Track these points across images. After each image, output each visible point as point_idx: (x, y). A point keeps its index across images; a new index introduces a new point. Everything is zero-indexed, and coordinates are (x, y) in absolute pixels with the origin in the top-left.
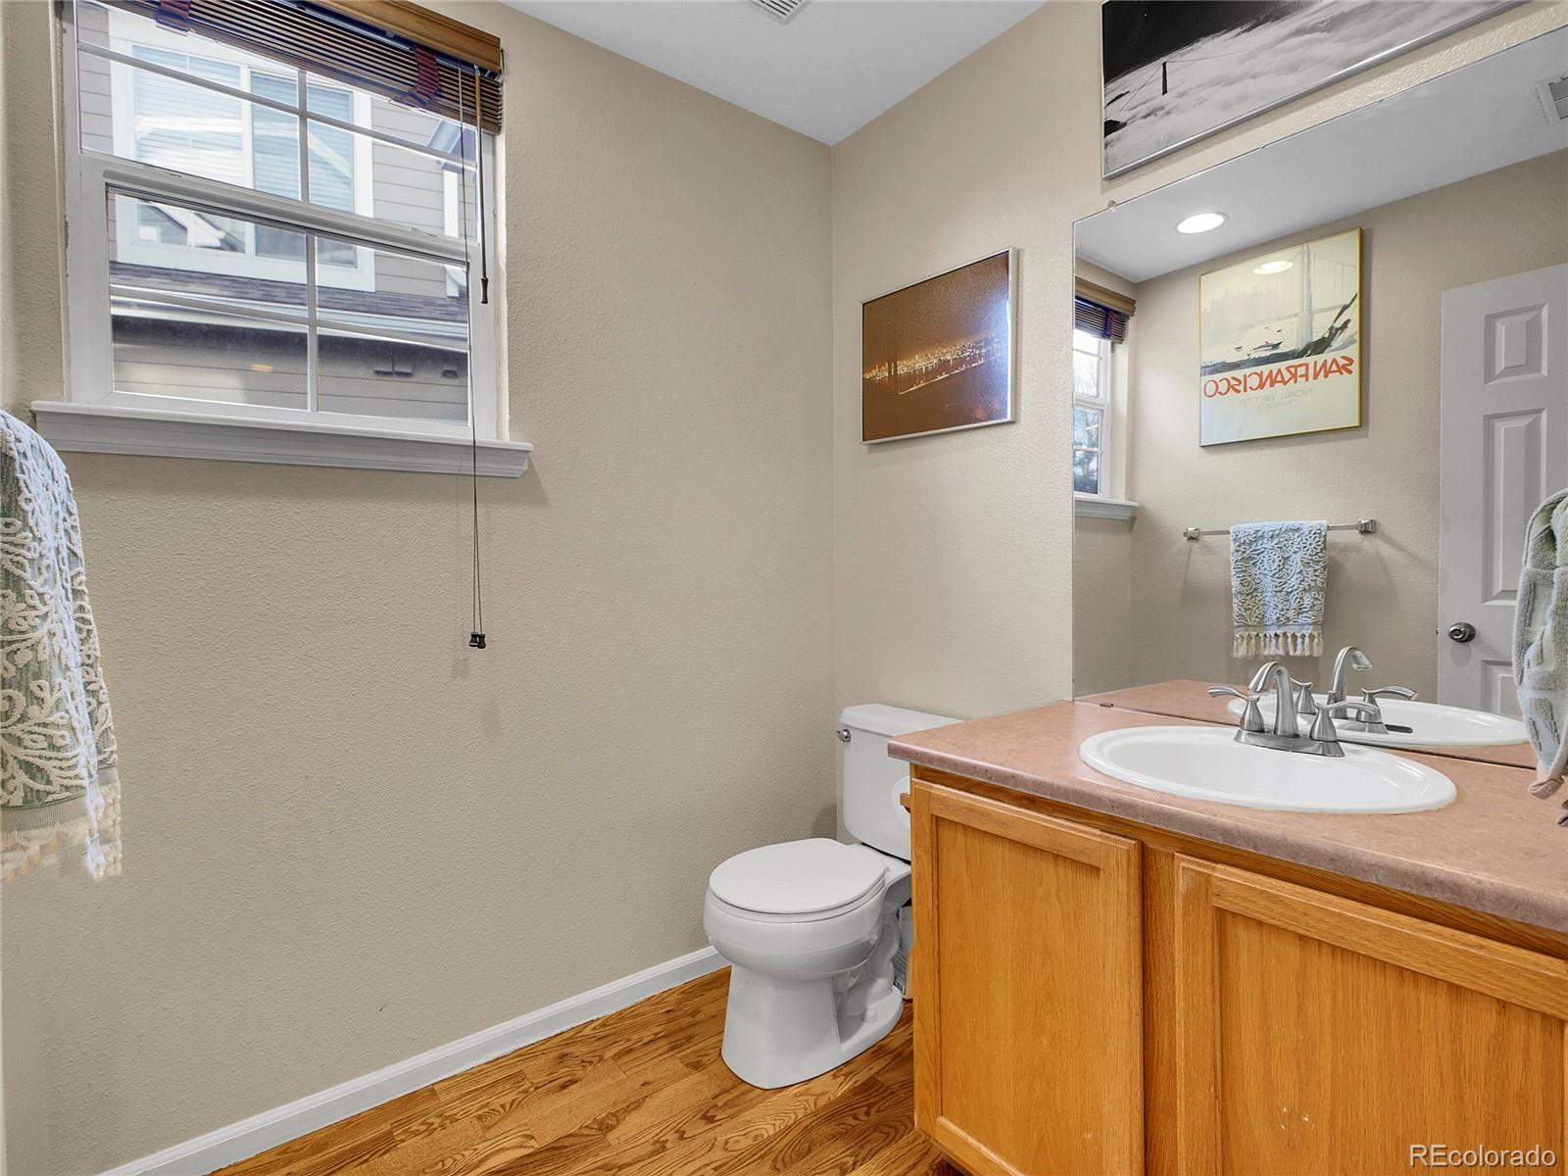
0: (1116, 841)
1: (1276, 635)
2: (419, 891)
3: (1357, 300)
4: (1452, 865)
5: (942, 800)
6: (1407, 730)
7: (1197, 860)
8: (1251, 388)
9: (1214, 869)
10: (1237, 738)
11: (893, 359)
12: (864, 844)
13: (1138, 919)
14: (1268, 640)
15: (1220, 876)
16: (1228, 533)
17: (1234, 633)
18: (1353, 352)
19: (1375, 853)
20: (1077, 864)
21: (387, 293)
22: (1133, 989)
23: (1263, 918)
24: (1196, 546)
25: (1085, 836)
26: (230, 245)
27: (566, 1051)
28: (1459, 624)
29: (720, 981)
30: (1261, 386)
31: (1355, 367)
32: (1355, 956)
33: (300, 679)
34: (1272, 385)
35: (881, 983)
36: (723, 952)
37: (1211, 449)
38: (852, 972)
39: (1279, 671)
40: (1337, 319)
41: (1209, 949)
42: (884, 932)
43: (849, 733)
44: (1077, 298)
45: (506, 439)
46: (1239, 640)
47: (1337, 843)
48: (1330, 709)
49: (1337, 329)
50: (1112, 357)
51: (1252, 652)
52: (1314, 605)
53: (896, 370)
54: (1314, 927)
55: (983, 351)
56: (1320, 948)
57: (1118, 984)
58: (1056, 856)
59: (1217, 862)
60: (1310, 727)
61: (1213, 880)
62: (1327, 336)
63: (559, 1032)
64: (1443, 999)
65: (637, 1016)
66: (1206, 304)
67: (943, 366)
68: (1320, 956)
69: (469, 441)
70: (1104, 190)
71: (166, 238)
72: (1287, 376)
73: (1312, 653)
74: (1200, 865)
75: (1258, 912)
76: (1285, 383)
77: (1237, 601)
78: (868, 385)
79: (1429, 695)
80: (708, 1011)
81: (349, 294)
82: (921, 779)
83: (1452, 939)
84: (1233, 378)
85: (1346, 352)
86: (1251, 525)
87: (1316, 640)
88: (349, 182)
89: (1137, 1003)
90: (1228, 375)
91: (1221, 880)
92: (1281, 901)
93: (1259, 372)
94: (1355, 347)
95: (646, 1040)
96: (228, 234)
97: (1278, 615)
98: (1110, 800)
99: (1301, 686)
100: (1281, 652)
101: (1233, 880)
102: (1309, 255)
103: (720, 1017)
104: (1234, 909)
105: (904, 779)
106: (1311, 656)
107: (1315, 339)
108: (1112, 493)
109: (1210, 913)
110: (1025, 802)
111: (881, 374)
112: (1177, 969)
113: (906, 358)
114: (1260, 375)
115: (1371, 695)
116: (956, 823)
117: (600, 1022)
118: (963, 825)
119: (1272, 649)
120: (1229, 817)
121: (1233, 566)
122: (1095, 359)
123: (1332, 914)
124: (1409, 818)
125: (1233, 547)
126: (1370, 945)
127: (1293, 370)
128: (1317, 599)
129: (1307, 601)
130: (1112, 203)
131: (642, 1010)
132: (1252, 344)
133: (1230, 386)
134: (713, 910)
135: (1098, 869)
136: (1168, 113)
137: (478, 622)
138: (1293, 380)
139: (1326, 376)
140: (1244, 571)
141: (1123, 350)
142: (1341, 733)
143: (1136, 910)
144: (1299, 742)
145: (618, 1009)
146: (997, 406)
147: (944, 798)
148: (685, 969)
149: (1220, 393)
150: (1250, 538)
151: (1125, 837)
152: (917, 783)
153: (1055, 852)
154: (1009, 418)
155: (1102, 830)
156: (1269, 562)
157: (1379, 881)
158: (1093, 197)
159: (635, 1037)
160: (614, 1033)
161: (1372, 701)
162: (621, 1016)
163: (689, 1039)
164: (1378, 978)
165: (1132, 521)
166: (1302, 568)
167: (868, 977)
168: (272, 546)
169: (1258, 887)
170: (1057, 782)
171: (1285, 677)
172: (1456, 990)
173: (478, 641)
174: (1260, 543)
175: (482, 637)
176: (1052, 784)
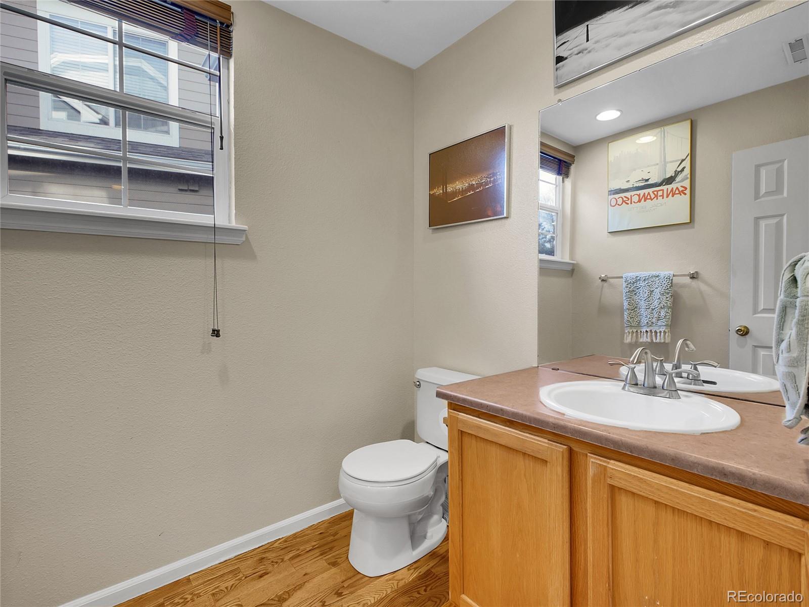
0: (556, 446)
1: (646, 331)
2: (182, 470)
3: (689, 157)
4: (739, 464)
5: (464, 422)
6: (714, 383)
7: (599, 458)
8: (634, 202)
9: (608, 463)
10: (624, 388)
11: (445, 184)
12: (427, 443)
13: (568, 490)
14: (642, 334)
15: (612, 467)
16: (622, 277)
17: (624, 330)
18: (687, 183)
19: (696, 456)
20: (536, 459)
21: (186, 148)
22: (564, 528)
23: (634, 491)
24: (605, 284)
25: (539, 443)
26: (104, 122)
27: (264, 556)
28: (741, 326)
29: (348, 517)
30: (640, 201)
31: (688, 192)
32: (685, 513)
33: (115, 354)
34: (645, 201)
35: (436, 517)
36: (348, 502)
37: (613, 234)
38: (419, 512)
39: (646, 352)
40: (679, 166)
41: (605, 508)
42: (436, 491)
43: (420, 383)
44: (541, 152)
45: (234, 224)
46: (628, 334)
47: (675, 450)
48: (673, 373)
49: (679, 172)
50: (563, 185)
51: (634, 340)
52: (666, 316)
53: (446, 189)
54: (663, 497)
55: (492, 179)
56: (666, 509)
57: (557, 525)
58: (524, 454)
59: (610, 459)
60: (662, 382)
61: (608, 469)
62: (673, 175)
63: (261, 545)
64: (734, 540)
65: (305, 536)
66: (611, 159)
67: (471, 187)
68: (666, 512)
69: (212, 224)
70: (555, 94)
71: (70, 117)
72: (653, 196)
73: (665, 341)
74: (601, 461)
75: (632, 488)
76: (652, 200)
77: (626, 313)
78: (431, 197)
79: (725, 365)
80: (342, 533)
81: (164, 148)
82: (454, 410)
83: (738, 505)
84: (625, 197)
85: (683, 184)
86: (634, 274)
87: (667, 334)
88: (166, 88)
89: (567, 536)
90: (623, 195)
91: (613, 469)
92: (645, 482)
93: (638, 194)
94: (688, 181)
95: (308, 549)
96: (103, 116)
97: (647, 321)
98: (553, 424)
99: (658, 360)
100: (649, 340)
101: (619, 469)
102: (664, 132)
103: (348, 536)
104: (619, 485)
105: (445, 410)
106: (664, 342)
107: (667, 177)
108: (562, 256)
109: (606, 488)
110: (508, 424)
111: (439, 191)
112: (588, 518)
113: (451, 183)
114: (639, 195)
115: (695, 365)
116: (472, 435)
117: (284, 539)
118: (475, 436)
119: (644, 339)
120: (617, 435)
121: (624, 295)
122: (555, 186)
123: (673, 490)
124: (716, 435)
125: (624, 285)
126: (694, 508)
127: (656, 193)
128: (667, 312)
129: (663, 313)
130: (560, 100)
131: (307, 532)
132: (634, 179)
133: (623, 201)
134: (344, 480)
135: (546, 461)
136: (589, 52)
137: (216, 323)
138: (656, 198)
139: (673, 196)
140: (630, 298)
141: (568, 182)
142: (679, 386)
143: (566, 485)
144: (656, 390)
145: (294, 532)
146: (499, 209)
147: (465, 420)
148: (330, 510)
149: (618, 204)
150: (633, 280)
151: (561, 444)
152: (451, 412)
153: (524, 451)
154: (505, 215)
155: (549, 440)
156: (643, 293)
157: (699, 472)
158: (550, 98)
159: (302, 548)
160: (291, 546)
161: (696, 369)
162: (295, 536)
163: (331, 549)
164: (698, 526)
165: (572, 271)
166: (660, 296)
167: (428, 515)
168: (99, 280)
169: (633, 474)
170: (525, 413)
171: (649, 355)
172: (741, 535)
173: (216, 333)
174: (638, 283)
175: (218, 331)
176: (522, 414)
